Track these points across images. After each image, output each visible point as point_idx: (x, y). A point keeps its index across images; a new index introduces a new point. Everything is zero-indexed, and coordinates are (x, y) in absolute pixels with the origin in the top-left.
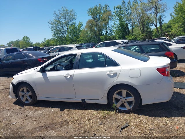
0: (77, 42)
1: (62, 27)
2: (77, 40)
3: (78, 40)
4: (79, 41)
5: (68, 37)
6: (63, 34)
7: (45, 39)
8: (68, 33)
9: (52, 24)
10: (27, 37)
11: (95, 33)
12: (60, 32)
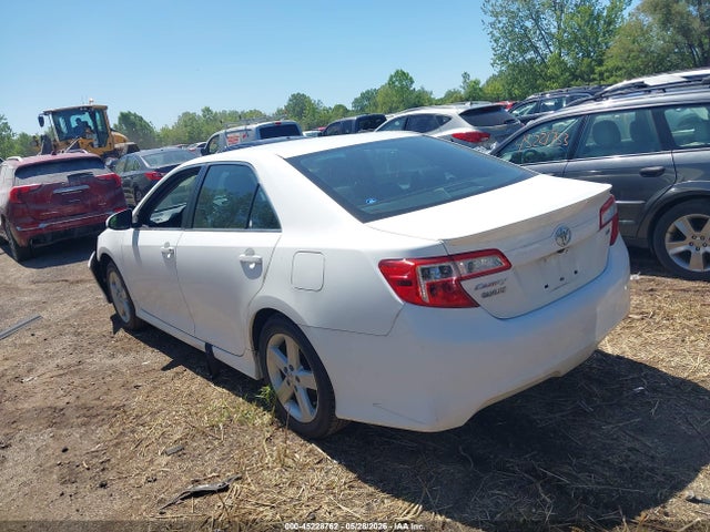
0: (594, 79)
1: (537, 20)
2: (593, 72)
3: (598, 69)
4: (601, 74)
5: (559, 61)
6: (536, 50)
7: (466, 76)
8: (561, 44)
9: (496, 15)
10: (404, 73)
11: (685, 31)
12: (522, 42)
